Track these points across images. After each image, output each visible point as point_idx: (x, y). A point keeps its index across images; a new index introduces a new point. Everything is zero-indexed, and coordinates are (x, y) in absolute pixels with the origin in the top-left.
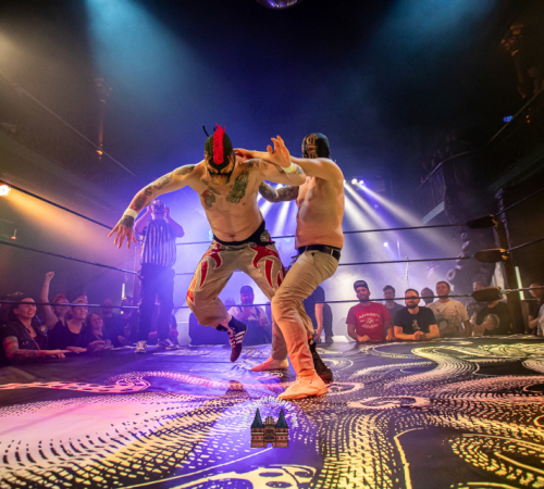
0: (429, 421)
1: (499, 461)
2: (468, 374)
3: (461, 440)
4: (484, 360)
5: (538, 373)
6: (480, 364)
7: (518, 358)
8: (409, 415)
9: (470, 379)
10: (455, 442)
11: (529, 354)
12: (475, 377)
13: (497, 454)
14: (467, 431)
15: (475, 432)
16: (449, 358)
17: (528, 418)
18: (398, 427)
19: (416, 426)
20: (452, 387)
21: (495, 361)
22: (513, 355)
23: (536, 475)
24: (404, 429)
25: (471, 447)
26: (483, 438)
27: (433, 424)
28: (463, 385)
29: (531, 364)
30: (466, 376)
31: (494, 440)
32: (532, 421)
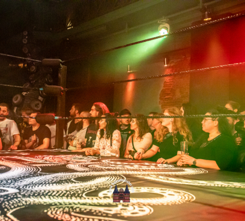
0: (26, 202)
1: (75, 216)
2: (35, 173)
3: (51, 209)
4: (42, 165)
5: (76, 171)
6: (41, 167)
7: (63, 163)
8: (10, 200)
9: (37, 176)
10: (48, 211)
11: (68, 161)
12: (41, 175)
13: (72, 213)
14: (51, 205)
15: (56, 205)
16: (17, 164)
17: (80, 194)
18: (6, 208)
19: (18, 206)
20: (28, 181)
21: (50, 165)
22: (59, 162)
23: (93, 219)
24: (12, 209)
25: (58, 212)
26: (62, 207)
27: (30, 204)
28: (36, 179)
29: (71, 166)
30: (35, 174)
31: (68, 207)
32: (82, 195)
